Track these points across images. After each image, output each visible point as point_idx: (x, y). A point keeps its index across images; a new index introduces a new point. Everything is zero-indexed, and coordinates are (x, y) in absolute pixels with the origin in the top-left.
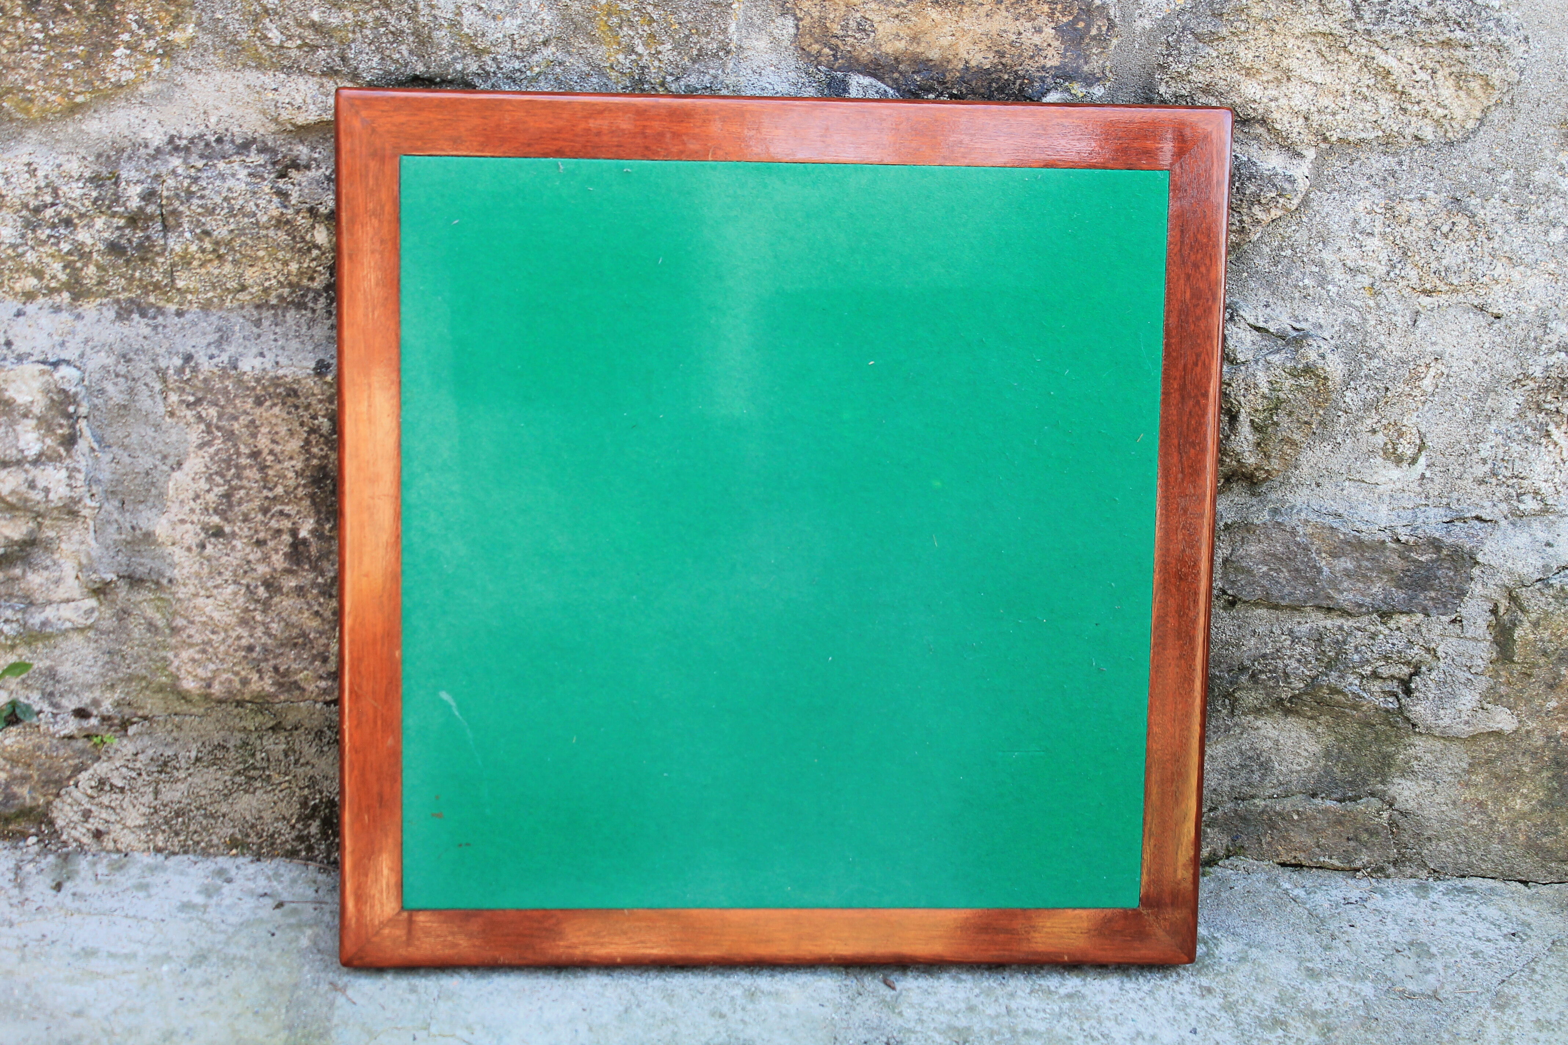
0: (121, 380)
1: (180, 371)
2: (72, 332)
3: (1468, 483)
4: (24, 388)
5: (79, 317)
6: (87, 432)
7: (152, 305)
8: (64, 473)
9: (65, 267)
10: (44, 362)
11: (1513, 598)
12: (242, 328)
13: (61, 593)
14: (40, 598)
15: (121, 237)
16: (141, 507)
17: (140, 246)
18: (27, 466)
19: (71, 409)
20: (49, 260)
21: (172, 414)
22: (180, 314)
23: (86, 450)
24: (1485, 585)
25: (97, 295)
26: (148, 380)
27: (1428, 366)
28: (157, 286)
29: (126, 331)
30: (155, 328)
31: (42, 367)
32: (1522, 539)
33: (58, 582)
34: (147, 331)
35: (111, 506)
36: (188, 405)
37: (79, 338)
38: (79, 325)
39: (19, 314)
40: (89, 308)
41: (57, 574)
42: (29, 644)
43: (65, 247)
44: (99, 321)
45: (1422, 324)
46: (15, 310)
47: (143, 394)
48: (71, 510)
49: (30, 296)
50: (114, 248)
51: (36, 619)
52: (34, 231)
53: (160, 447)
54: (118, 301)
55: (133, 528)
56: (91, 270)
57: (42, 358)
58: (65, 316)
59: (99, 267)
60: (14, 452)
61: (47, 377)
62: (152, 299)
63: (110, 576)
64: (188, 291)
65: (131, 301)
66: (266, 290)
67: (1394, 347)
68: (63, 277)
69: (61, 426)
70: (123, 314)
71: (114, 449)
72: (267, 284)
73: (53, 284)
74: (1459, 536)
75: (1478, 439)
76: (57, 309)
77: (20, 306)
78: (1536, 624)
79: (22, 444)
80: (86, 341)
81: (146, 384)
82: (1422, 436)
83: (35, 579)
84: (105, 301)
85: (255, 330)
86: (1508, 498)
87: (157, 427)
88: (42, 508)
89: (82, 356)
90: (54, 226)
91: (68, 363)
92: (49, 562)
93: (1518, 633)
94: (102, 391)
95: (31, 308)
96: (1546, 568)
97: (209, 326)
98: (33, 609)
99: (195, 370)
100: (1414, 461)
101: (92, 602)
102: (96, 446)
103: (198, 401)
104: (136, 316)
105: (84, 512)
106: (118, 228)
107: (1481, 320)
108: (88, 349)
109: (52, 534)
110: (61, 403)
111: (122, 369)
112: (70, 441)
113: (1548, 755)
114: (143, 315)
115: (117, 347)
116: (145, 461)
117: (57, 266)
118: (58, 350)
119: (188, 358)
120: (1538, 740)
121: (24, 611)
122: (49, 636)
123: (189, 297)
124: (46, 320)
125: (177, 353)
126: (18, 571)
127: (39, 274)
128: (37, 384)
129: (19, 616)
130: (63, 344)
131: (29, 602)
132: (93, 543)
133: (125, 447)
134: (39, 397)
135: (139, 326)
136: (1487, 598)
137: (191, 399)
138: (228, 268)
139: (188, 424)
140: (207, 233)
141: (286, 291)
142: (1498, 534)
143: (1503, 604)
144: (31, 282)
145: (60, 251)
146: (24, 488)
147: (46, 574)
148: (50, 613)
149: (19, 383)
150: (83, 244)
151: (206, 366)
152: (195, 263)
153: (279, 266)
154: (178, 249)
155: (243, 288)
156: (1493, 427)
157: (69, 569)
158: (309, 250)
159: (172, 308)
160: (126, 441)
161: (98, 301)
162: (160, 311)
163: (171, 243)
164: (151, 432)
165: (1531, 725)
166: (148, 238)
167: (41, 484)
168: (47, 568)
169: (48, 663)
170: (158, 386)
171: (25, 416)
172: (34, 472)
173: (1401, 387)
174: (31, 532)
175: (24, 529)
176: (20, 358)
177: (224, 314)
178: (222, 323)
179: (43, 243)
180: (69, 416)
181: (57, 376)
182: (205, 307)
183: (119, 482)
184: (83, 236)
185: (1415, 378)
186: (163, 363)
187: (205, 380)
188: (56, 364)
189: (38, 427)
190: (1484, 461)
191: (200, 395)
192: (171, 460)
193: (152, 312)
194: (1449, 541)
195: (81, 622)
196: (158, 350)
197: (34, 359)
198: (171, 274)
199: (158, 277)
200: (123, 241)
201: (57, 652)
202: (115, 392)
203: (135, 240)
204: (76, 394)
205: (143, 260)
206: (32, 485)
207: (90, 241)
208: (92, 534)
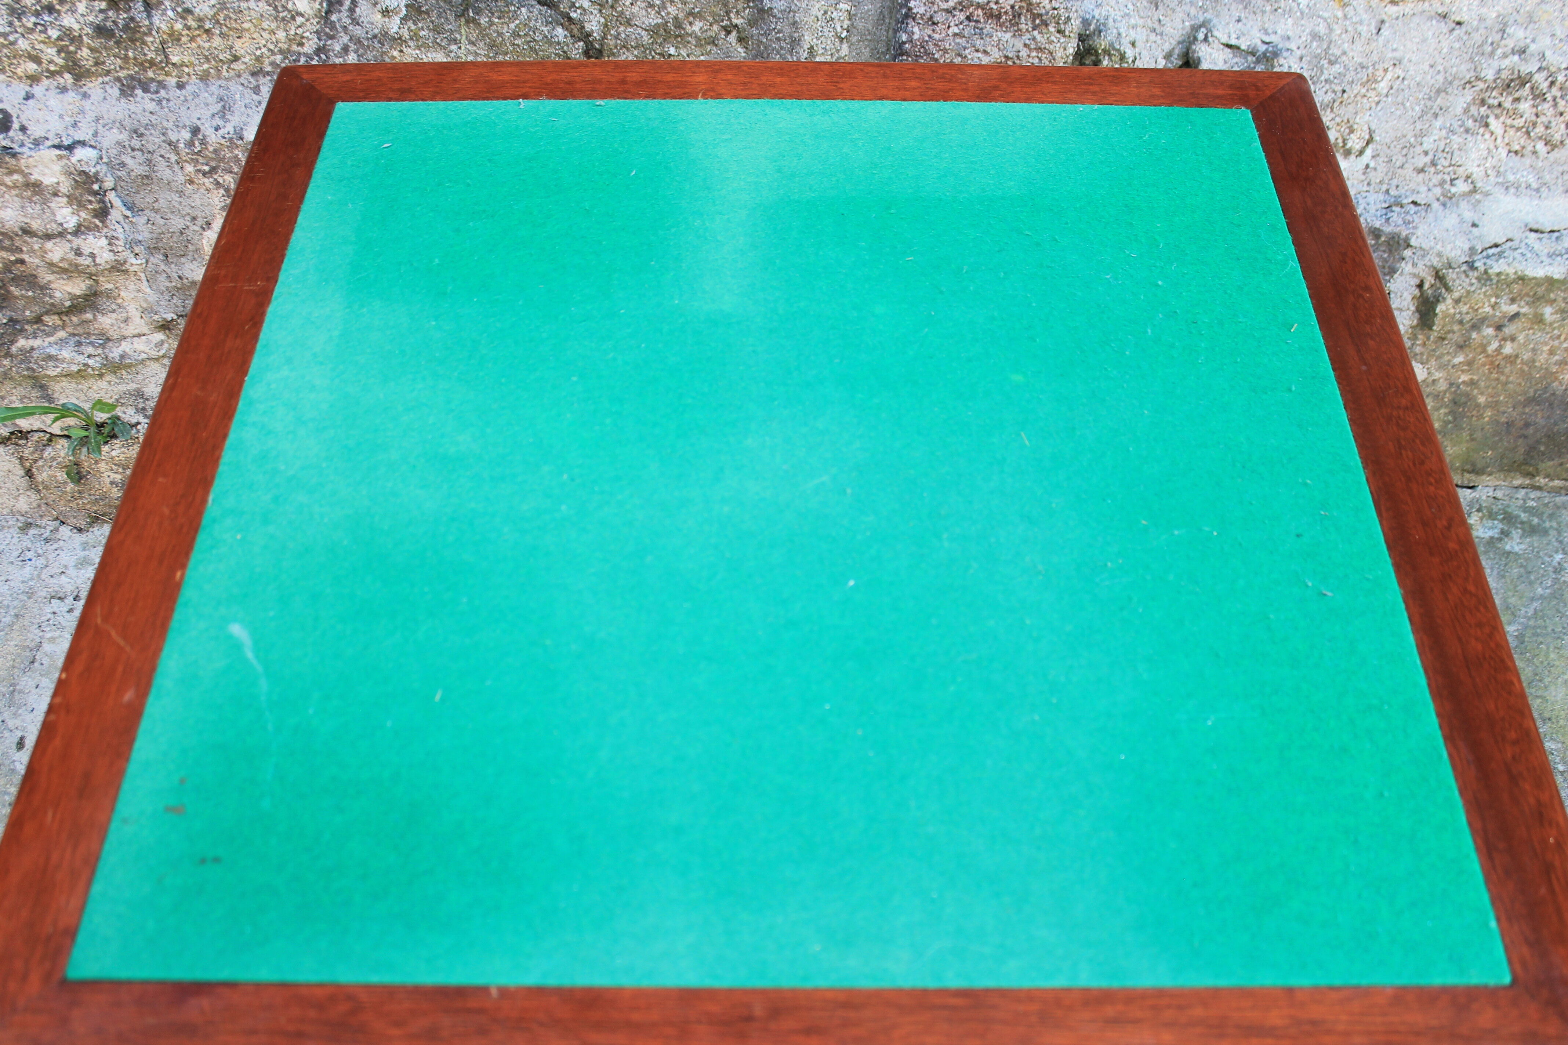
0: (139, 153)
1: (190, 144)
2: (82, 112)
3: (1408, 171)
4: (47, 171)
5: (85, 96)
6: (117, 202)
7: (153, 80)
8: (104, 242)
9: (59, 52)
10: (58, 147)
11: (1439, 276)
12: (242, 95)
13: (131, 330)
14: (113, 334)
15: (106, 19)
16: (183, 260)
17: (126, 28)
18: (69, 237)
19: (96, 187)
20: (42, 46)
21: (191, 182)
22: (181, 86)
23: (121, 219)
24: (1414, 265)
25: (98, 75)
26: (163, 152)
27: (1386, 70)
28: (152, 63)
29: (132, 107)
30: (160, 102)
31: (58, 152)
32: (1450, 220)
33: (126, 321)
34: (152, 106)
35: (157, 259)
36: (205, 174)
37: (90, 116)
38: (87, 104)
39: (28, 97)
40: (93, 86)
41: (125, 315)
42: (115, 373)
43: (54, 33)
44: (105, 99)
45: (1385, 32)
46: (23, 94)
47: (162, 165)
48: (118, 268)
49: (34, 79)
50: (101, 31)
51: (115, 353)
52: (19, 19)
53: (188, 210)
54: (118, 79)
55: (180, 277)
56: (85, 52)
57: (57, 142)
58: (71, 95)
59: (92, 50)
60: (55, 226)
61: (65, 161)
62: (150, 74)
63: (170, 316)
64: (183, 64)
65: (131, 77)
66: (258, 59)
67: (1356, 54)
68: (61, 62)
69: (90, 202)
70: (127, 91)
71: (146, 212)
72: (258, 53)
73: (52, 68)
74: (1395, 225)
75: (1422, 134)
76: (63, 90)
77: (28, 88)
78: (1457, 301)
79: (59, 219)
80: (97, 119)
81: (162, 156)
82: (1371, 132)
83: (105, 321)
84: (107, 79)
85: (255, 97)
86: (1442, 183)
87: (181, 193)
88: (93, 270)
89: (95, 134)
90: (37, 14)
91: (83, 143)
92: (114, 307)
93: (1440, 308)
94: (123, 165)
95: (38, 90)
96: (1472, 250)
97: (210, 95)
98: (110, 344)
99: (203, 142)
100: (1361, 153)
101: (160, 336)
102: (129, 213)
103: (213, 170)
104: (139, 92)
105: (132, 269)
106: (101, 11)
107: (1444, 27)
108: (100, 127)
109: (110, 286)
110: (84, 183)
111: (136, 143)
112: (103, 213)
113: (1447, 398)
114: (146, 90)
115: (127, 123)
116: (177, 223)
117: (51, 51)
118: (71, 131)
119: (195, 131)
120: (1442, 386)
121: (103, 346)
122: (130, 366)
123: (186, 70)
124: (55, 101)
125: (185, 126)
126: (89, 316)
127: (37, 60)
128: (57, 167)
129: (100, 351)
130: (75, 125)
131: (107, 340)
132: (148, 290)
133: (157, 211)
134: (62, 178)
135: (143, 102)
136: (1415, 275)
137: (207, 168)
138: (217, 41)
139: (208, 190)
140: (188, 11)
141: (278, 58)
142: (1431, 217)
143: (1429, 281)
144: (32, 67)
145: (49, 38)
146: (71, 256)
147: (114, 315)
148: (125, 346)
149: (40, 167)
150: (70, 29)
151: (213, 139)
152: (184, 39)
153: (266, 35)
154: (164, 27)
155: (236, 58)
156: (1438, 123)
157: (133, 311)
158: (293, 18)
159: (172, 81)
160: (156, 205)
161: (100, 80)
162: (162, 85)
163: (156, 20)
164: (176, 197)
165: (1437, 375)
166: (132, 19)
167: (86, 251)
168: (114, 311)
169: (135, 386)
170: (173, 158)
171: (55, 194)
172: (77, 242)
173: (1357, 88)
174: (90, 287)
175: (83, 286)
176: (37, 143)
177: (223, 83)
178: (222, 92)
179: (31, 31)
180: (96, 193)
181: (74, 160)
182: (204, 77)
183: (159, 239)
184: (68, 21)
185: (1371, 81)
186: (174, 138)
187: (215, 151)
188: (70, 148)
189: (70, 203)
190: (1426, 153)
191: (213, 164)
192: (200, 222)
193: (153, 86)
194: (1388, 229)
195: (154, 354)
196: (165, 124)
197: (49, 143)
198: (163, 49)
199: (151, 55)
200: (109, 24)
201: (140, 377)
202: (135, 165)
203: (121, 23)
204: (97, 173)
205: (133, 41)
206: (78, 253)
207: (76, 27)
208: (146, 283)
